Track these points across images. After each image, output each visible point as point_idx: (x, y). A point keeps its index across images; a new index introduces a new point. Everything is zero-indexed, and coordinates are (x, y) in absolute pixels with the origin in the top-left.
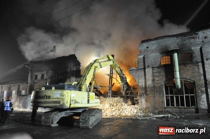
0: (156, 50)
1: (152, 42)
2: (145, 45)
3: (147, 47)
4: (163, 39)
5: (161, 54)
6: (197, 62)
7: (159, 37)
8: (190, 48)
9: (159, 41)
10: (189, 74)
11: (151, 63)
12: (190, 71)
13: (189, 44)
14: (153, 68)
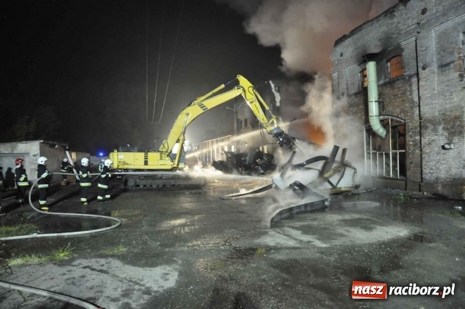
0: (351, 57)
1: (347, 42)
2: (339, 49)
3: (342, 55)
4: (361, 30)
5: (359, 65)
6: (411, 77)
7: (356, 28)
8: (398, 43)
9: (355, 36)
10: (397, 104)
11: (345, 87)
12: (399, 98)
13: (396, 35)
14: (349, 96)
